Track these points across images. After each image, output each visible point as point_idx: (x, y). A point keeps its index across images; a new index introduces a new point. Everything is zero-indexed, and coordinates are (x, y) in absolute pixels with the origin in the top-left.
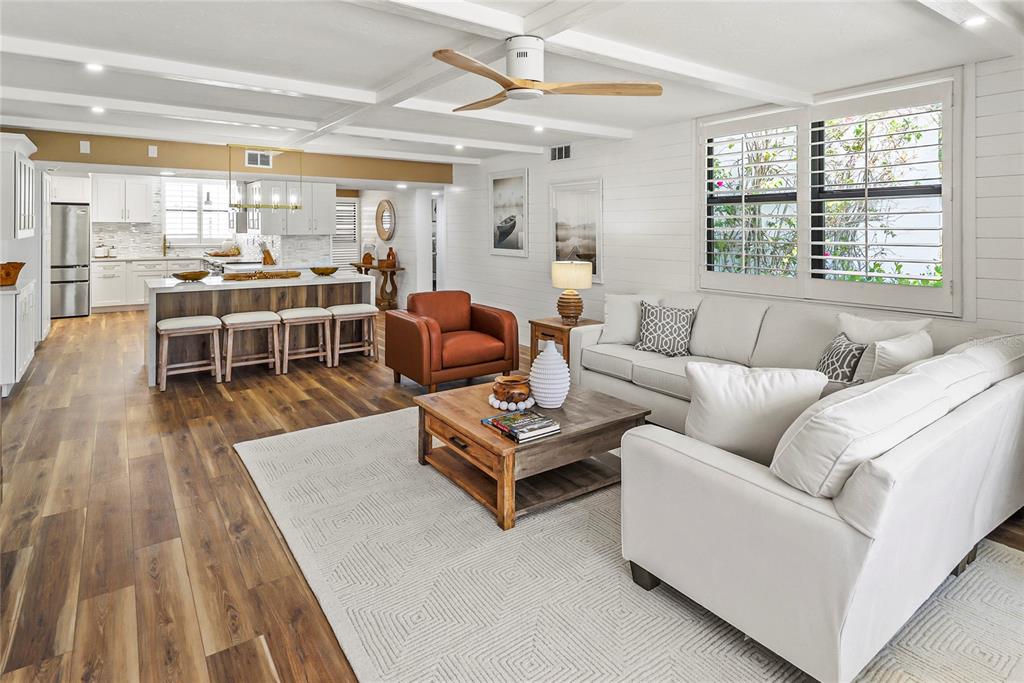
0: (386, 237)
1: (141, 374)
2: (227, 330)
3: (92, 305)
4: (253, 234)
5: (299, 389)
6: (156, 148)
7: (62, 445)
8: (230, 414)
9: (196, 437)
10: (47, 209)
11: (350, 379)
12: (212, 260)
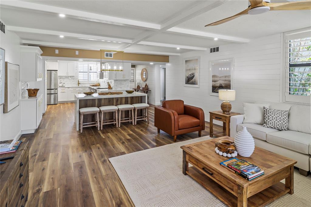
0: (144, 80)
1: (74, 125)
2: (101, 112)
3: (59, 101)
4: (106, 79)
5: (126, 134)
6: (78, 52)
7: (51, 154)
8: (105, 144)
9: (95, 154)
10: (46, 72)
11: (142, 130)
12: (92, 87)
